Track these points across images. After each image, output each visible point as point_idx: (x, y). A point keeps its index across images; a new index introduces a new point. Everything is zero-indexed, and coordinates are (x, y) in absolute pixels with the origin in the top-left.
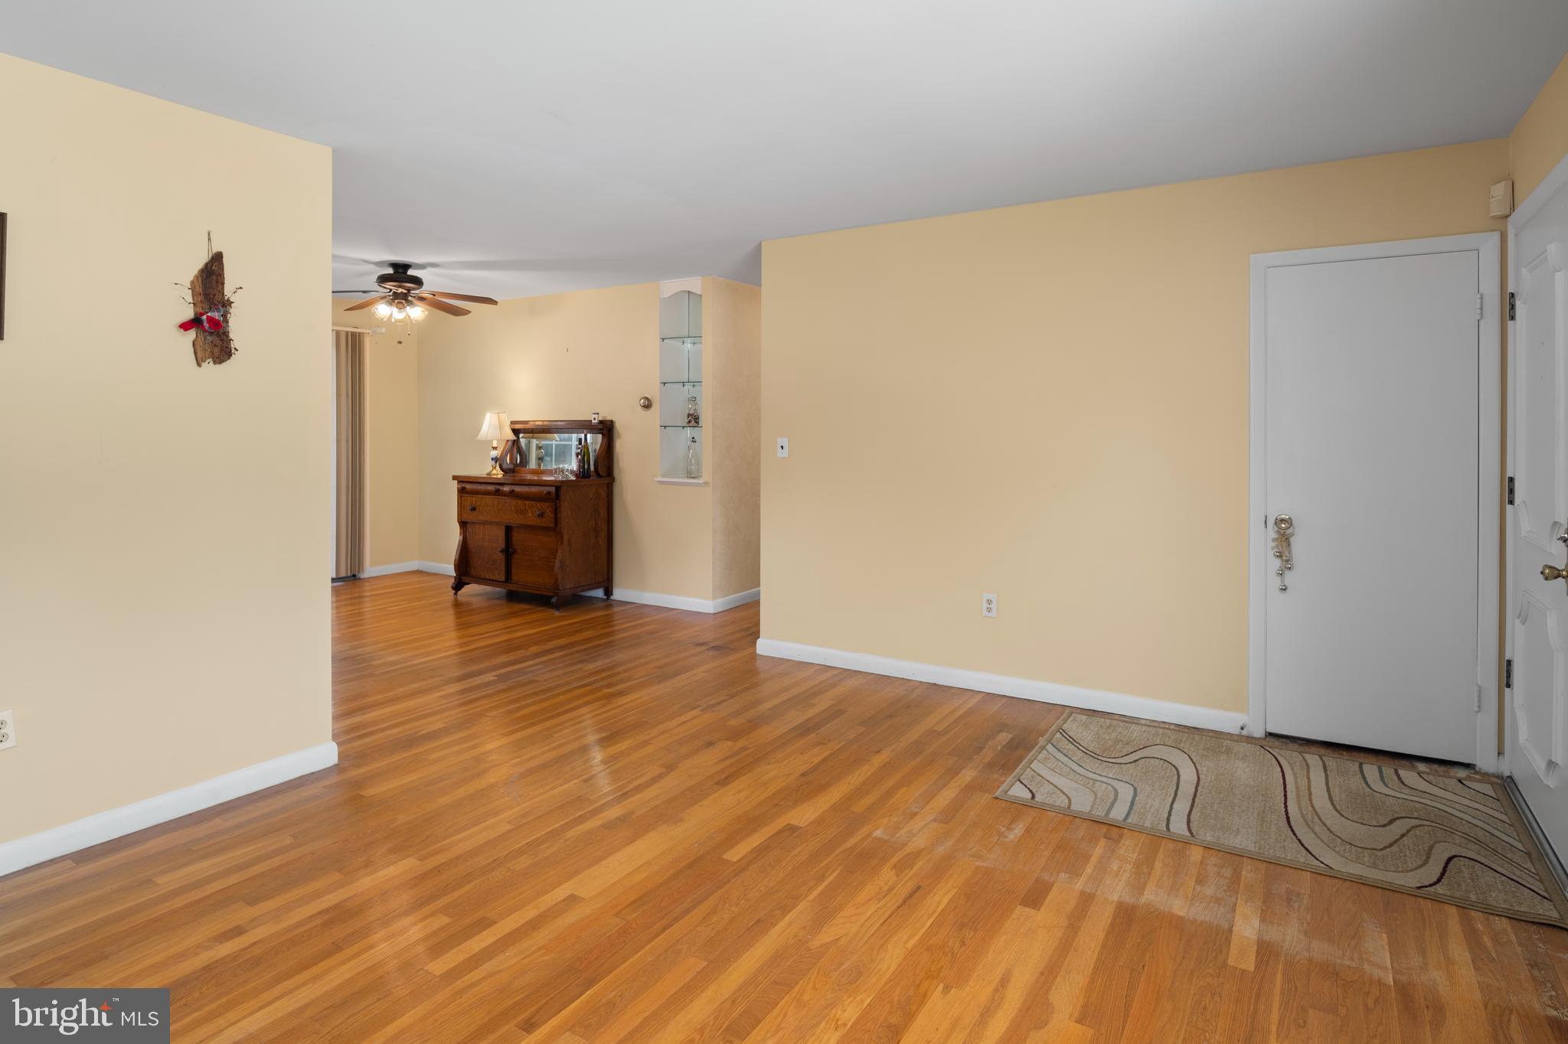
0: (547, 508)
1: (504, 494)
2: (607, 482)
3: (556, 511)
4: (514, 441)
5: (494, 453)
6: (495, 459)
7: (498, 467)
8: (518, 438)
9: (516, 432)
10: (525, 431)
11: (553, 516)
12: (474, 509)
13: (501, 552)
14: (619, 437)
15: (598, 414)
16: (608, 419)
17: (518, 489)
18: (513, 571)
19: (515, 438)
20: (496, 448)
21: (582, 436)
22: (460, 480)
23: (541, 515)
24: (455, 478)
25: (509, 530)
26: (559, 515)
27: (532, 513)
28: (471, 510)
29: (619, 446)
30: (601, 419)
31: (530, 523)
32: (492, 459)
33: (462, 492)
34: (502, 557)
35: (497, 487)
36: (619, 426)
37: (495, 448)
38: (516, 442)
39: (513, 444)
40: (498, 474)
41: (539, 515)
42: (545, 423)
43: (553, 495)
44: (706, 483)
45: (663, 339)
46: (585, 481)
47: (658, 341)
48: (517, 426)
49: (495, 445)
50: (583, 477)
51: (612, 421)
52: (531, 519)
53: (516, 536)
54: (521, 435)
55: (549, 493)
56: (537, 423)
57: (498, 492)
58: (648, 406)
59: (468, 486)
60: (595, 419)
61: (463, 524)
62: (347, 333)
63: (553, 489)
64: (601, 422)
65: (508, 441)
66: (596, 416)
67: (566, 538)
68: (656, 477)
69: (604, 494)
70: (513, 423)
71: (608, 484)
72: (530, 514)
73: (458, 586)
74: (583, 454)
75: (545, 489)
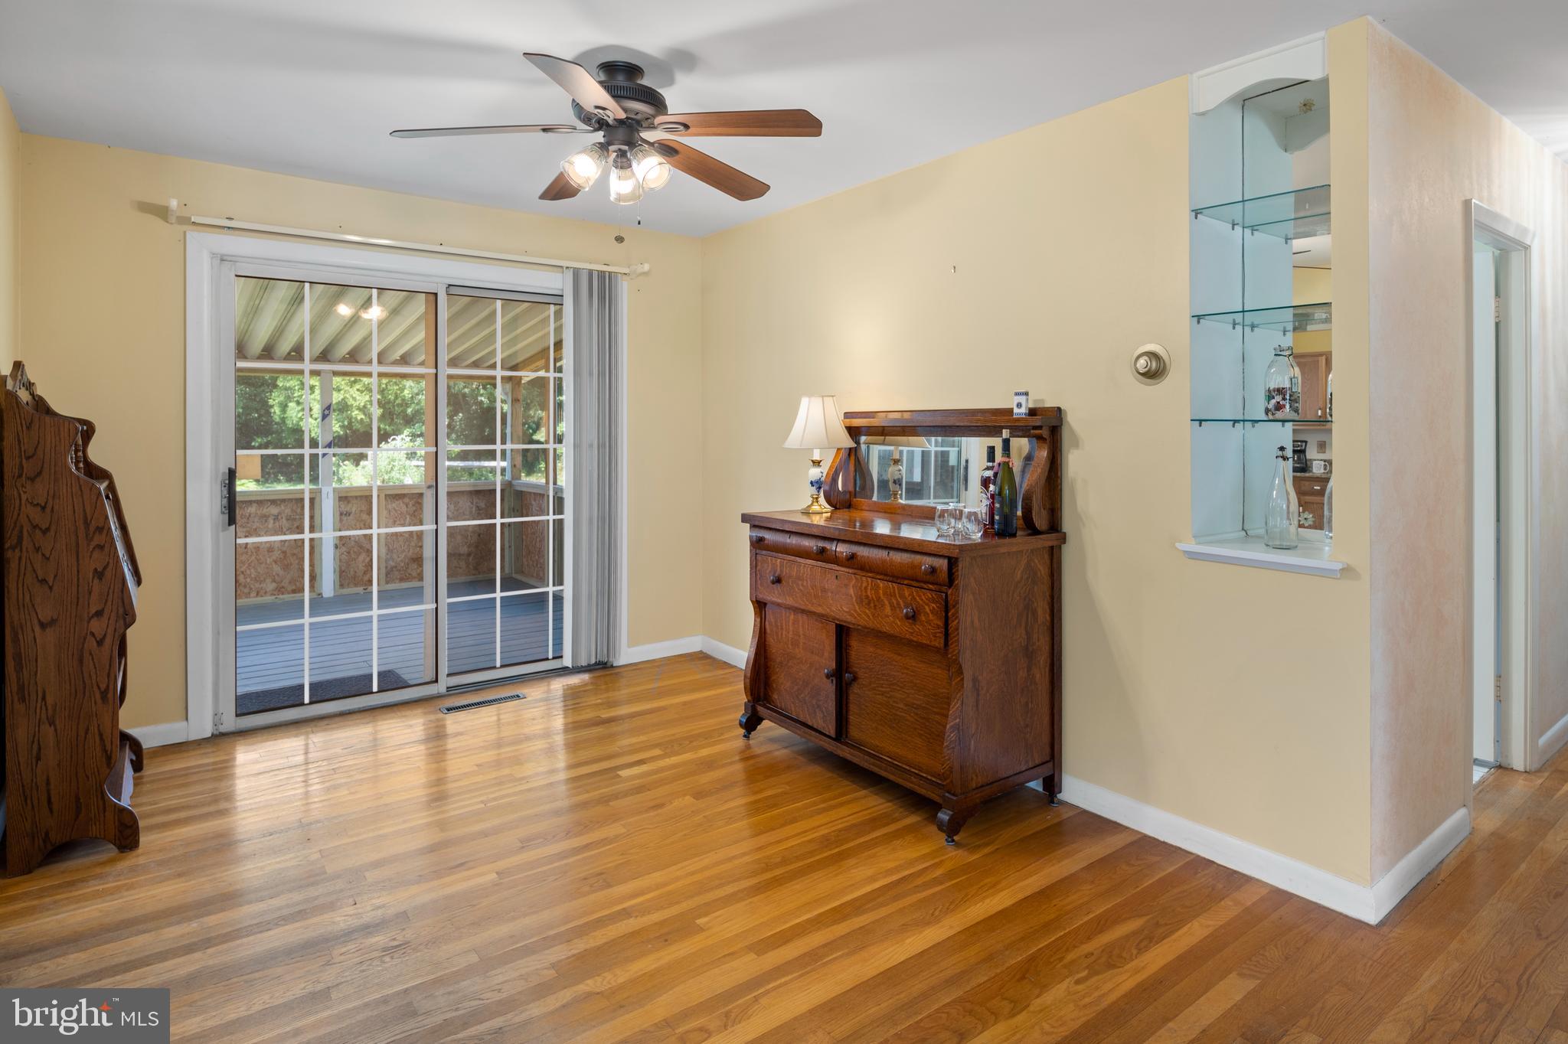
0: (926, 601)
1: (835, 560)
2: (1050, 544)
3: (947, 610)
4: (850, 449)
5: (815, 473)
6: (817, 484)
7: (822, 500)
8: (858, 443)
9: (854, 432)
10: (872, 431)
11: (941, 623)
12: (778, 581)
13: (828, 676)
14: (1076, 444)
15: (1026, 394)
16: (1048, 404)
17: (863, 552)
18: (852, 718)
19: (854, 445)
20: (819, 462)
21: (997, 442)
22: (753, 521)
23: (913, 617)
24: (745, 518)
25: (842, 632)
26: (953, 625)
27: (893, 608)
28: (773, 582)
29: (1074, 463)
30: (1031, 405)
31: (886, 629)
32: (812, 483)
33: (757, 544)
34: (830, 688)
35: (821, 544)
36: (1075, 421)
37: (817, 463)
38: (853, 452)
39: (849, 455)
40: (821, 514)
41: (907, 617)
42: (906, 416)
43: (943, 575)
44: (1347, 571)
45: (1197, 213)
46: (1006, 545)
47: (1186, 215)
48: (857, 422)
49: (816, 457)
50: (1001, 534)
51: (1059, 409)
52: (890, 620)
53: (859, 650)
54: (863, 439)
55: (933, 570)
56: (892, 416)
57: (822, 555)
58: (1155, 371)
59: (769, 536)
60: (1019, 405)
61: (760, 606)
62: (591, 272)
63: (943, 564)
64: (1033, 412)
65: (839, 450)
66: (1022, 399)
67: (968, 674)
68: (1180, 542)
69: (1043, 570)
70: (848, 415)
71: (1052, 548)
72: (888, 610)
73: (751, 724)
74: (999, 479)
75: (927, 562)
